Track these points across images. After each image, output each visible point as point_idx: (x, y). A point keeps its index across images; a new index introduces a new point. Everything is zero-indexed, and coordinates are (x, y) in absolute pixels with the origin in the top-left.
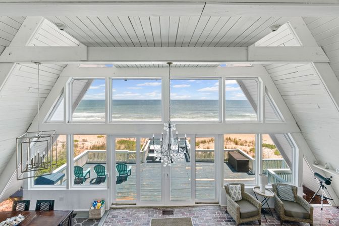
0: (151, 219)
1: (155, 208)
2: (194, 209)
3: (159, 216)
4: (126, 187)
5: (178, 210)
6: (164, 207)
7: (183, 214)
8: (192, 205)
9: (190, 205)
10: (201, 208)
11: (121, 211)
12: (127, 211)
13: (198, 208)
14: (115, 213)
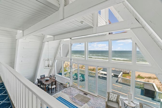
0: (79, 93)
1: (83, 91)
2: (96, 97)
3: (82, 94)
4: (83, 83)
5: (90, 95)
6: (86, 92)
7: (90, 97)
8: (96, 96)
9: (95, 95)
10: (99, 98)
11: (73, 88)
12: (75, 89)
13: (97, 98)
14: (71, 88)
